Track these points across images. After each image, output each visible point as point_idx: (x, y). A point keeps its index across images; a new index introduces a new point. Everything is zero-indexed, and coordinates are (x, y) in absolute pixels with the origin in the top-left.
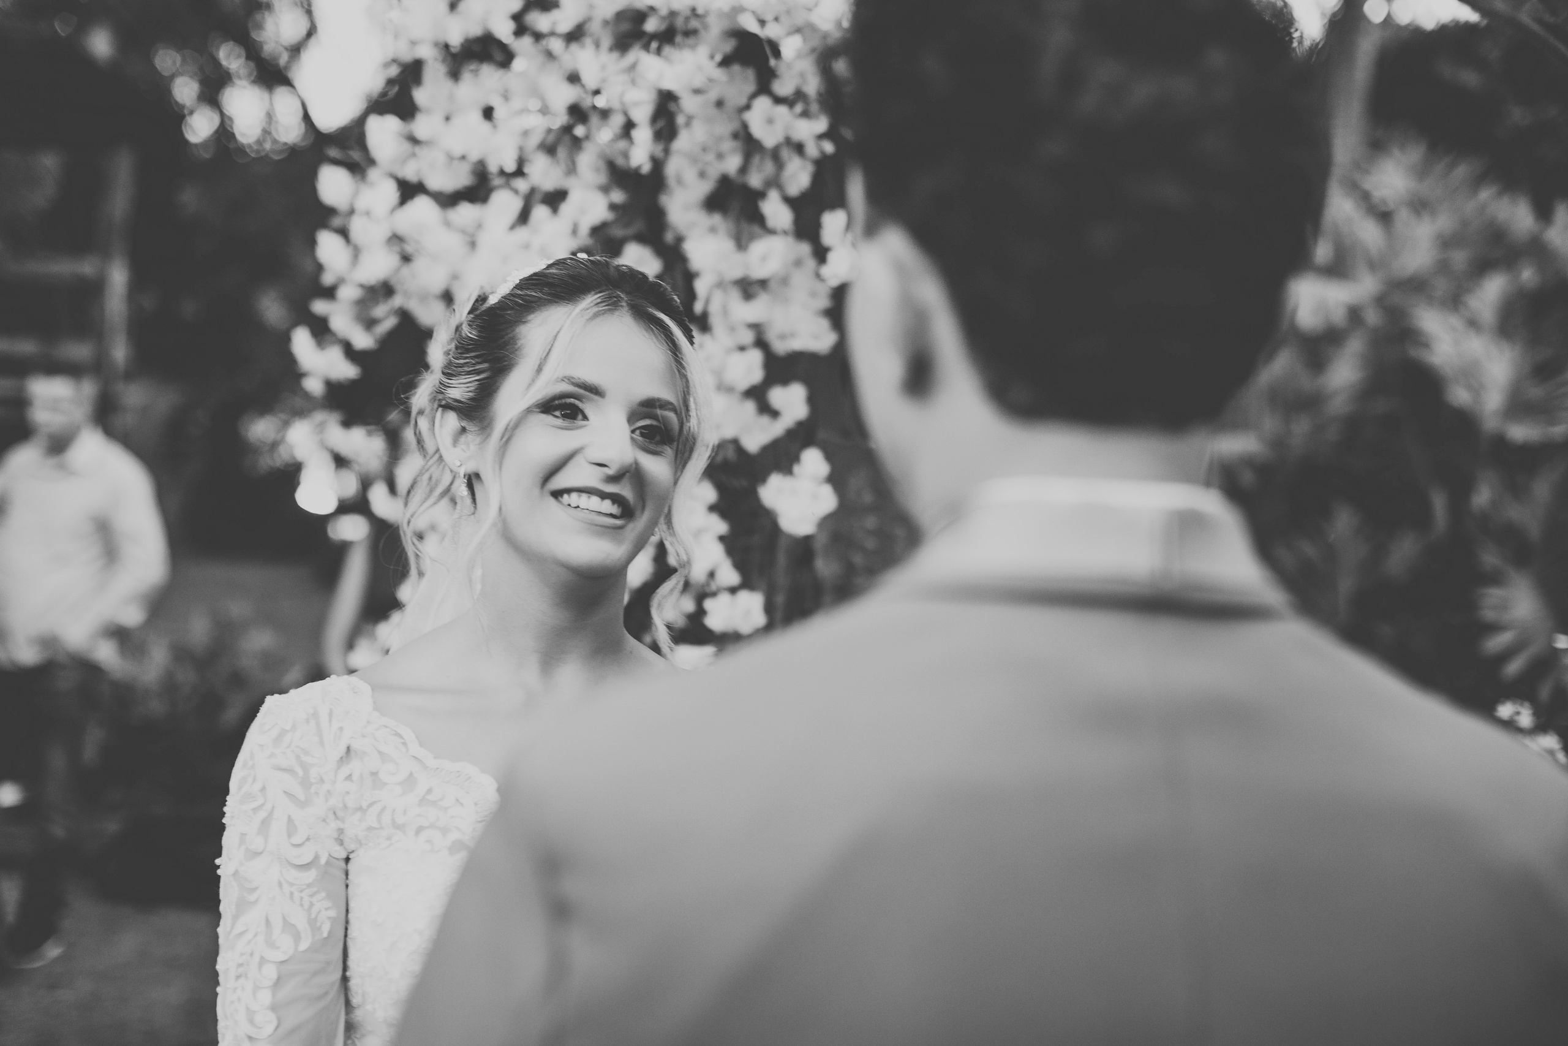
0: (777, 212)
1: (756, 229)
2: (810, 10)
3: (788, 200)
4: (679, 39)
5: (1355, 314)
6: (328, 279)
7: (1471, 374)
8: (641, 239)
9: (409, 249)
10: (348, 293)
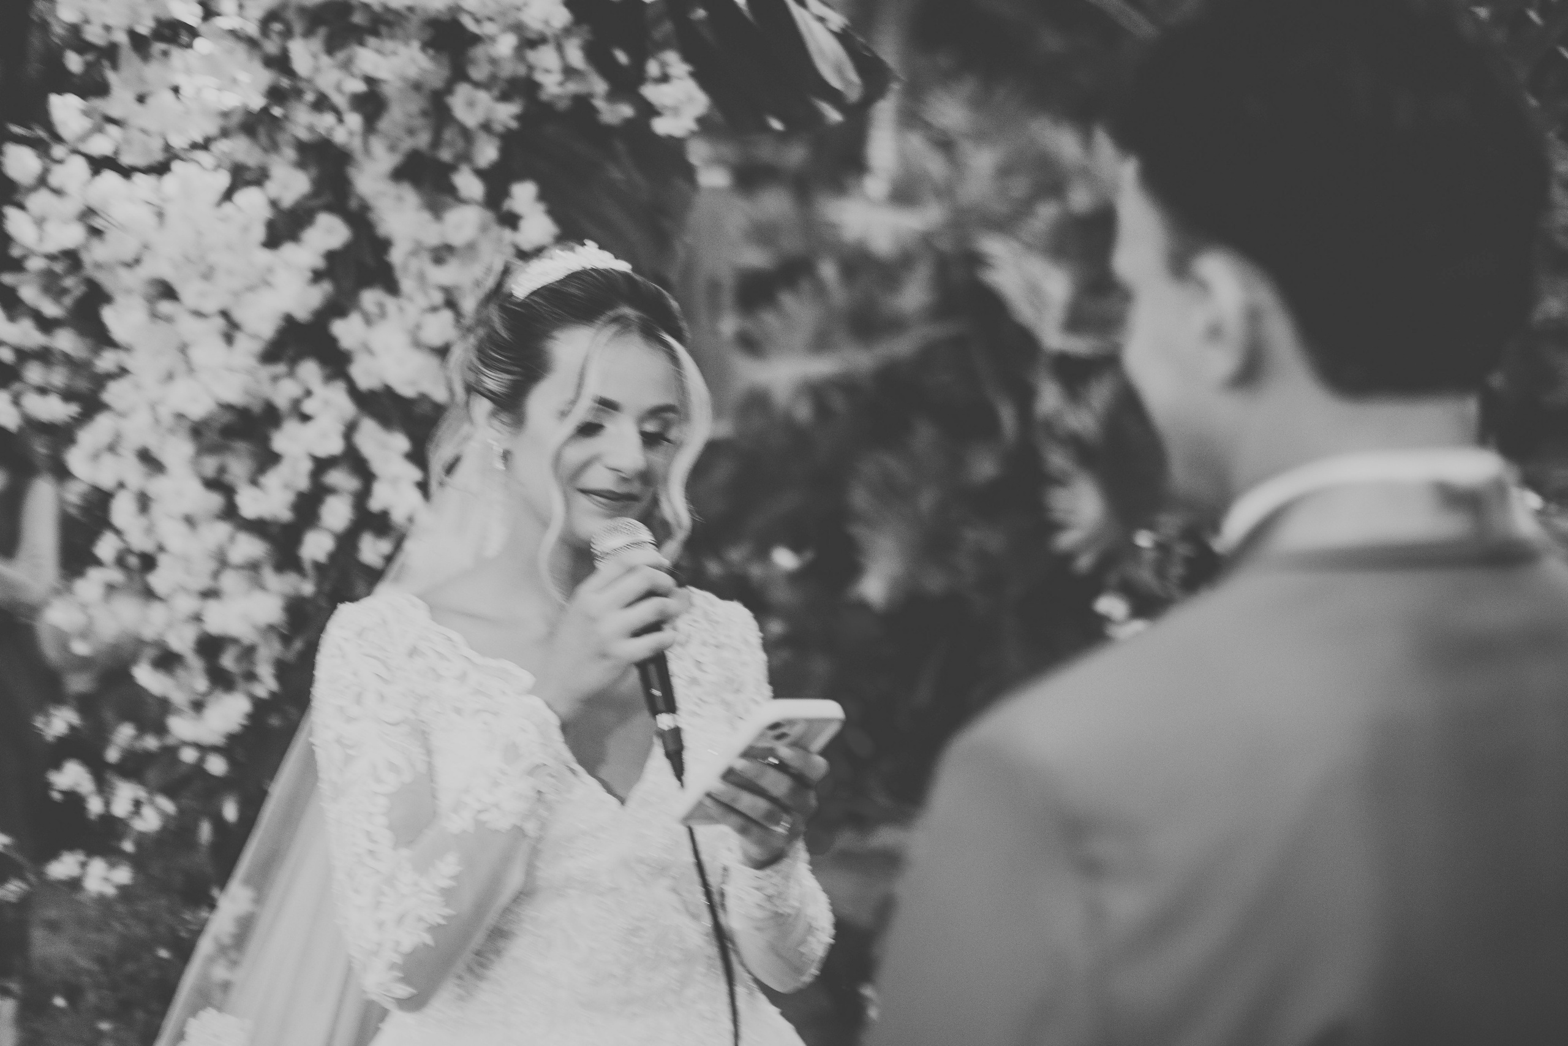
0: (468, 184)
1: (449, 200)
2: (518, 9)
3: (480, 173)
4: (384, 30)
5: (926, 239)
6: (16, 252)
7: (1034, 291)
8: (330, 208)
9: (98, 223)
10: (35, 264)
